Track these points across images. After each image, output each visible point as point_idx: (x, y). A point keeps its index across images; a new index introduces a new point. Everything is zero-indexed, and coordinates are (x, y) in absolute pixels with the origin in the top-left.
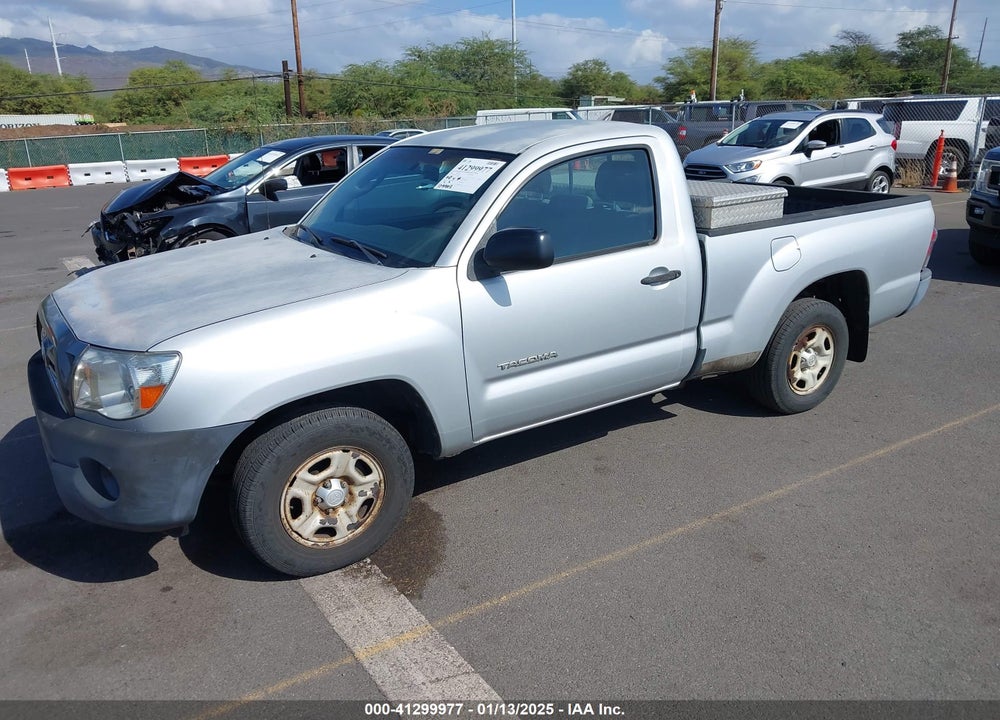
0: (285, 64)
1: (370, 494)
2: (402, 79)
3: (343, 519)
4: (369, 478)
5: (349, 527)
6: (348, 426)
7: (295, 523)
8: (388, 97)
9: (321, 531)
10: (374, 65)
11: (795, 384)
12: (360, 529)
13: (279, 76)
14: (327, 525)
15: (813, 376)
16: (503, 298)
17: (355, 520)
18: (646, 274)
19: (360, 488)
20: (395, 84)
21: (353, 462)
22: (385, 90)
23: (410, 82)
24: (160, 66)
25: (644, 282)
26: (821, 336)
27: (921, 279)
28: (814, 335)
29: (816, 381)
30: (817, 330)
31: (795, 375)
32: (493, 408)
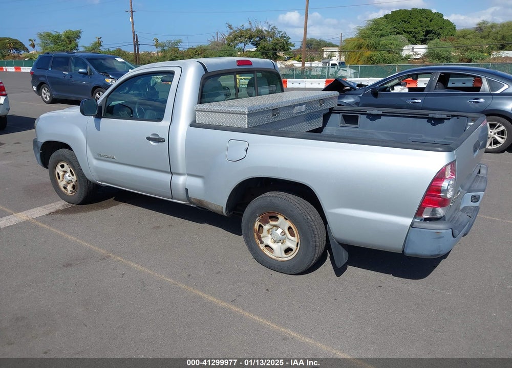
1: (74, 183)
3: (69, 188)
4: (73, 177)
6: (64, 156)
7: (59, 181)
12: (73, 194)
14: (65, 186)
15: (281, 249)
16: (98, 127)
17: (72, 190)
21: (69, 170)
26: (283, 223)
27: (412, 226)
28: (276, 219)
29: (284, 255)
30: (279, 216)
31: (263, 239)
32: (97, 170)
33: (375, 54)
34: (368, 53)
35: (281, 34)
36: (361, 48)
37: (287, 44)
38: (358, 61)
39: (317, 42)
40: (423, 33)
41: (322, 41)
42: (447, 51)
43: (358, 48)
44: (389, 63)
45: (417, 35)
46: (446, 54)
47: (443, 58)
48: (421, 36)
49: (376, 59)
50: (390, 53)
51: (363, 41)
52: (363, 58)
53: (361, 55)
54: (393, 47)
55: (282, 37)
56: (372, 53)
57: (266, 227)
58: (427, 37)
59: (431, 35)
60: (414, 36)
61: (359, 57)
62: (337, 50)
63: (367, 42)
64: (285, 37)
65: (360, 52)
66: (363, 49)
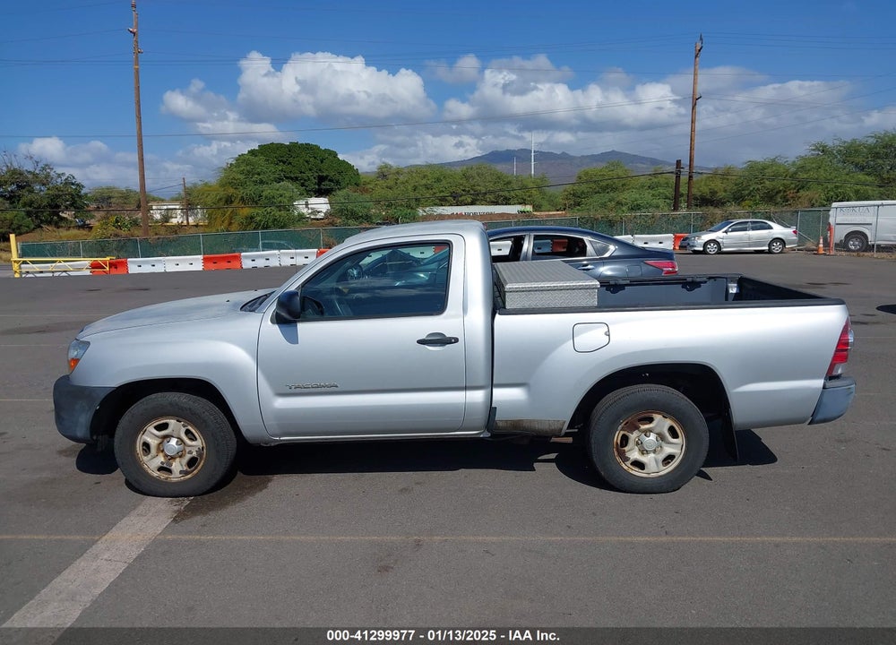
0: (679, 162)
1: (194, 454)
2: (796, 173)
3: (177, 466)
4: (194, 443)
5: (181, 472)
6: (177, 405)
7: (145, 458)
8: (779, 192)
9: (161, 469)
10: (774, 160)
11: (628, 463)
12: (189, 476)
13: (672, 172)
14: (165, 465)
15: (656, 461)
16: (293, 339)
17: (185, 468)
18: (423, 337)
19: (190, 449)
20: (788, 178)
21: (183, 430)
22: (779, 184)
23: (802, 176)
24: (604, 165)
25: (421, 342)
26: (662, 423)
27: (824, 388)
28: (651, 420)
29: (662, 467)
30: (655, 416)
31: (627, 455)
32: (282, 415)
33: (258, 213)
34: (246, 211)
35: (64, 178)
36: (232, 202)
37: (80, 197)
38: (230, 224)
39: (121, 193)
40: (314, 181)
41: (131, 191)
42: (365, 207)
43: (226, 202)
44: (282, 227)
45: (306, 183)
46: (364, 212)
47: (361, 217)
48: (313, 185)
49: (261, 221)
50: (280, 211)
51: (231, 191)
52: (238, 219)
53: (234, 213)
54: (285, 200)
55: (68, 183)
56: (252, 210)
57: (633, 436)
58: (322, 187)
59: (327, 182)
60: (303, 185)
61: (231, 218)
62: (178, 207)
63: (241, 192)
64: (73, 184)
65: (230, 210)
66: (235, 204)
